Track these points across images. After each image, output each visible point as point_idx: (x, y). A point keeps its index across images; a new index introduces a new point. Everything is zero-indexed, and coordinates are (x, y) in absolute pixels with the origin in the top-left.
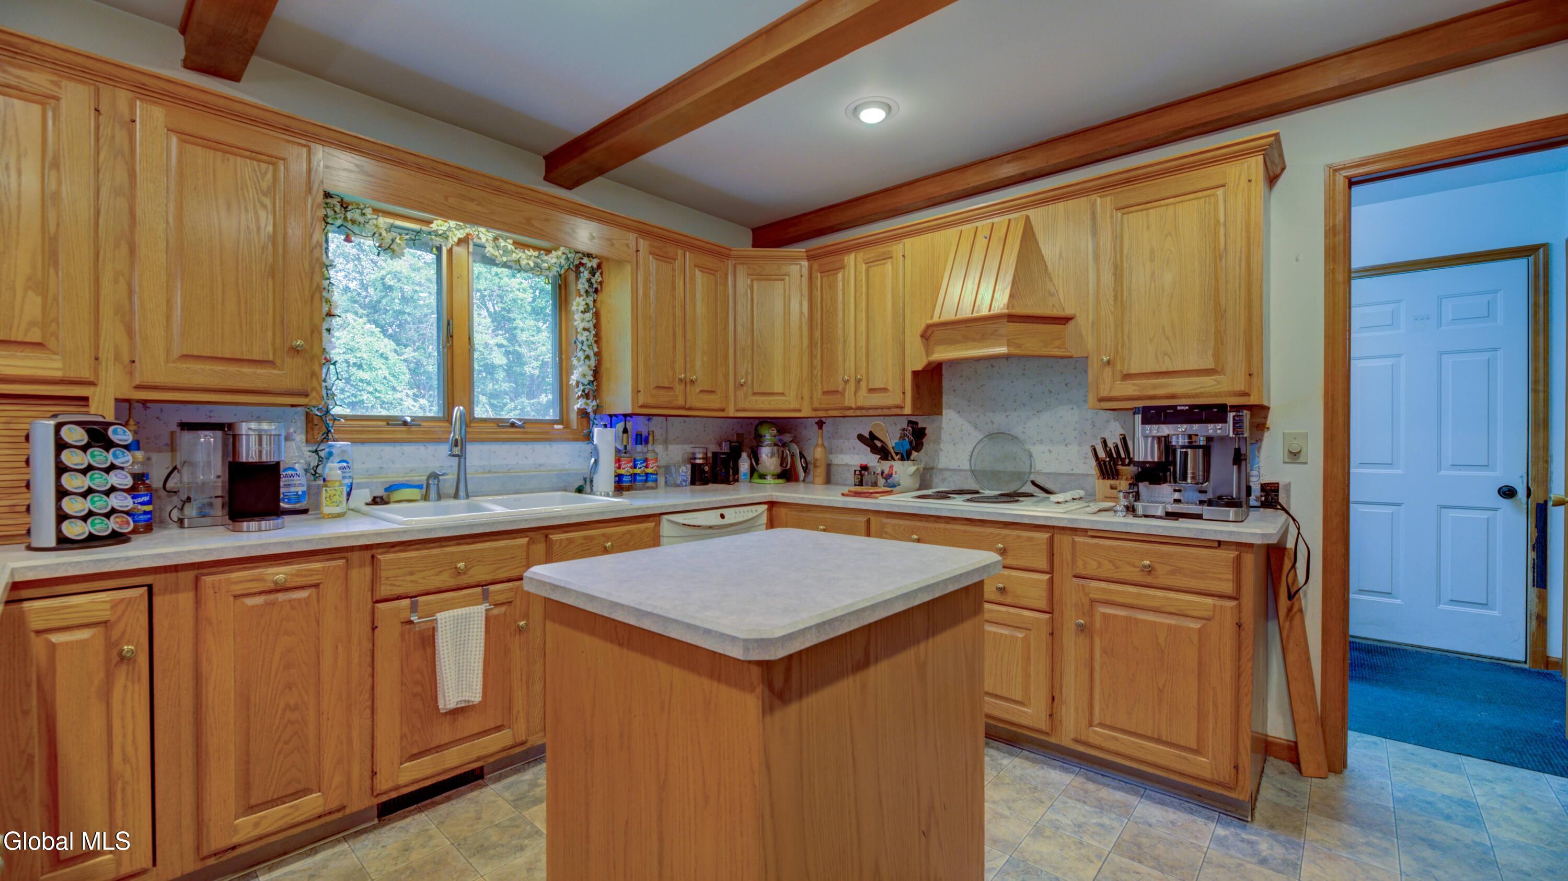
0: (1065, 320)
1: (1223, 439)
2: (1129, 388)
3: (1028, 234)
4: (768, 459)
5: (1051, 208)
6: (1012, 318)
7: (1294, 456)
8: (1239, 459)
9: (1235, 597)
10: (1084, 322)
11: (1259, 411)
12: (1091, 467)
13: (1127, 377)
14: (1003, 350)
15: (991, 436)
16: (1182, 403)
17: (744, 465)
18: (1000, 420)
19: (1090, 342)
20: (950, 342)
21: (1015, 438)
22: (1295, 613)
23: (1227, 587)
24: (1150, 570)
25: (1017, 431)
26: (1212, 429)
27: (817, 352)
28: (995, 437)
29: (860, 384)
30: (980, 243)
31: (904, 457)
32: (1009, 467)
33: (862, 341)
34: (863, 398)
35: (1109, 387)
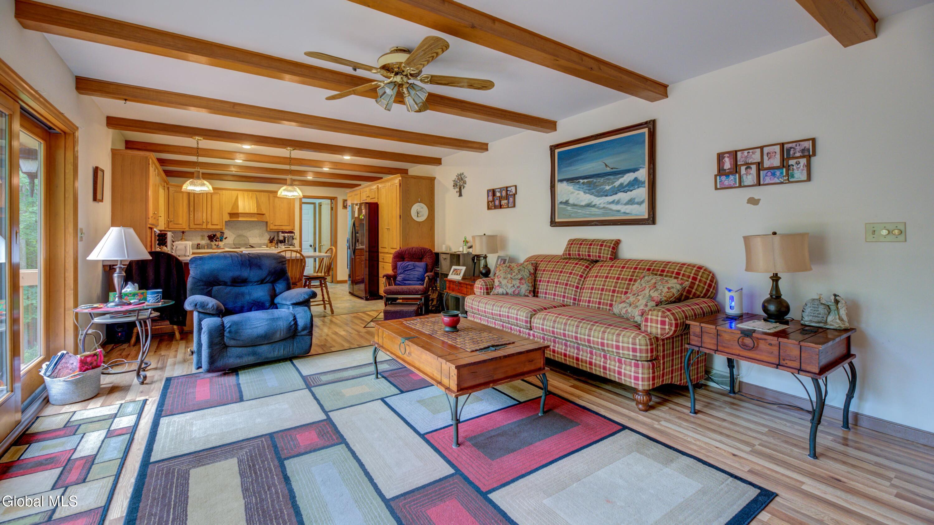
0: (263, 214)
1: (290, 236)
2: (276, 228)
3: (256, 196)
5: (260, 193)
6: (258, 214)
7: (296, 239)
8: (293, 239)
10: (267, 215)
11: (293, 232)
12: (267, 241)
13: (274, 225)
14: (256, 220)
15: (238, 236)
16: (286, 231)
18: (240, 232)
19: (268, 219)
20: (242, 217)
21: (244, 236)
25: (245, 235)
27: (192, 214)
28: (240, 236)
29: (207, 223)
30: (246, 196)
31: (221, 241)
32: (243, 242)
33: (209, 212)
34: (210, 226)
35: (272, 227)
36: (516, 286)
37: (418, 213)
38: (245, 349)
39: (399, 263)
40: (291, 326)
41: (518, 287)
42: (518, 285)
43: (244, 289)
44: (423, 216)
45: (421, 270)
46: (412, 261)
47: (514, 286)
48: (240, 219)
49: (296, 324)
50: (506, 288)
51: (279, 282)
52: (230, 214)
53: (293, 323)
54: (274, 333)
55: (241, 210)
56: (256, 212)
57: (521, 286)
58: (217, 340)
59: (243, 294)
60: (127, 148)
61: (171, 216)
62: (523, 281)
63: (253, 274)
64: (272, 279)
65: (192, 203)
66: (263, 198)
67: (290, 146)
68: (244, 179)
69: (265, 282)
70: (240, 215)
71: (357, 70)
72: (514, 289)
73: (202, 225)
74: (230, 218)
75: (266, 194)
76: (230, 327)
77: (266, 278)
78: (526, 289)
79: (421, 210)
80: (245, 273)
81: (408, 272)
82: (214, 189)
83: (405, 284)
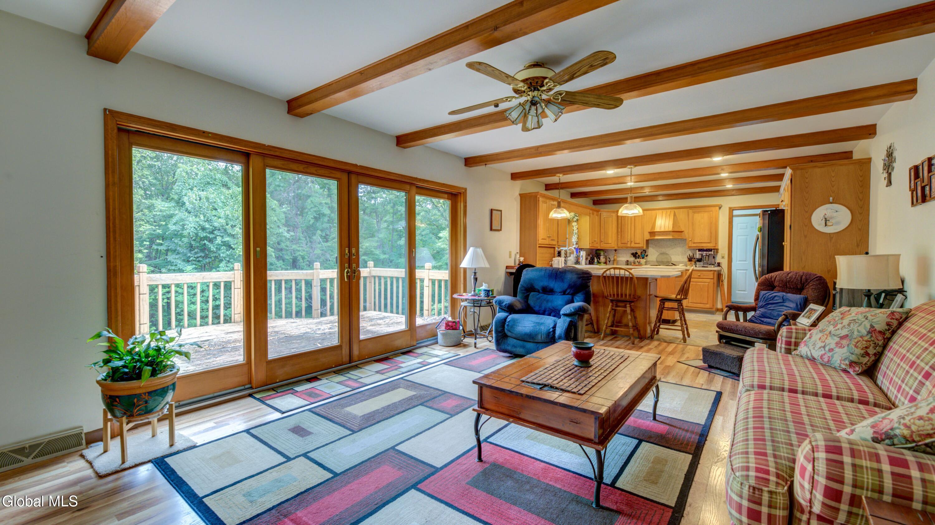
0: (682, 232)
1: (711, 254)
2: (695, 245)
3: (675, 213)
4: (602, 259)
5: (679, 210)
6: (673, 232)
7: (723, 257)
8: (714, 257)
9: (713, 279)
10: (686, 232)
11: (717, 250)
12: (686, 260)
13: (694, 243)
14: (671, 237)
15: (661, 254)
16: (705, 248)
17: (596, 261)
18: (663, 250)
19: (687, 236)
20: (659, 235)
21: (667, 254)
22: (723, 285)
23: (712, 277)
24: (700, 276)
25: (667, 252)
26: (710, 253)
27: (620, 234)
28: (662, 254)
29: (631, 242)
30: (664, 215)
31: (643, 258)
32: (666, 260)
33: (633, 232)
34: (633, 245)
35: (691, 245)
36: (827, 349)
37: (826, 220)
38: (518, 341)
39: (763, 292)
40: (550, 333)
41: (831, 350)
42: (833, 346)
43: (550, 297)
44: (838, 223)
45: (793, 305)
46: (783, 291)
47: (824, 347)
48: (656, 237)
49: (554, 331)
50: (811, 348)
51: (578, 295)
52: (650, 233)
53: (551, 330)
54: (536, 335)
55: (657, 229)
56: (671, 229)
57: (837, 350)
58: (500, 329)
59: (548, 301)
60: (546, 190)
61: (602, 237)
62: (844, 342)
63: (557, 286)
64: (572, 292)
65: (620, 226)
66: (682, 215)
67: (630, 164)
68: (670, 198)
69: (567, 293)
70: (656, 233)
71: (500, 105)
72: (823, 352)
73: (627, 244)
74: (651, 236)
75: (685, 210)
76: (509, 322)
77: (566, 290)
78: (844, 356)
79: (835, 214)
80: (552, 284)
81: (772, 307)
82: (644, 210)
83: (762, 323)
